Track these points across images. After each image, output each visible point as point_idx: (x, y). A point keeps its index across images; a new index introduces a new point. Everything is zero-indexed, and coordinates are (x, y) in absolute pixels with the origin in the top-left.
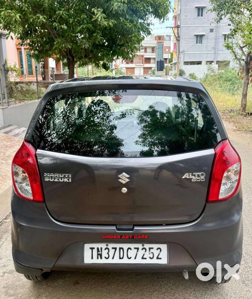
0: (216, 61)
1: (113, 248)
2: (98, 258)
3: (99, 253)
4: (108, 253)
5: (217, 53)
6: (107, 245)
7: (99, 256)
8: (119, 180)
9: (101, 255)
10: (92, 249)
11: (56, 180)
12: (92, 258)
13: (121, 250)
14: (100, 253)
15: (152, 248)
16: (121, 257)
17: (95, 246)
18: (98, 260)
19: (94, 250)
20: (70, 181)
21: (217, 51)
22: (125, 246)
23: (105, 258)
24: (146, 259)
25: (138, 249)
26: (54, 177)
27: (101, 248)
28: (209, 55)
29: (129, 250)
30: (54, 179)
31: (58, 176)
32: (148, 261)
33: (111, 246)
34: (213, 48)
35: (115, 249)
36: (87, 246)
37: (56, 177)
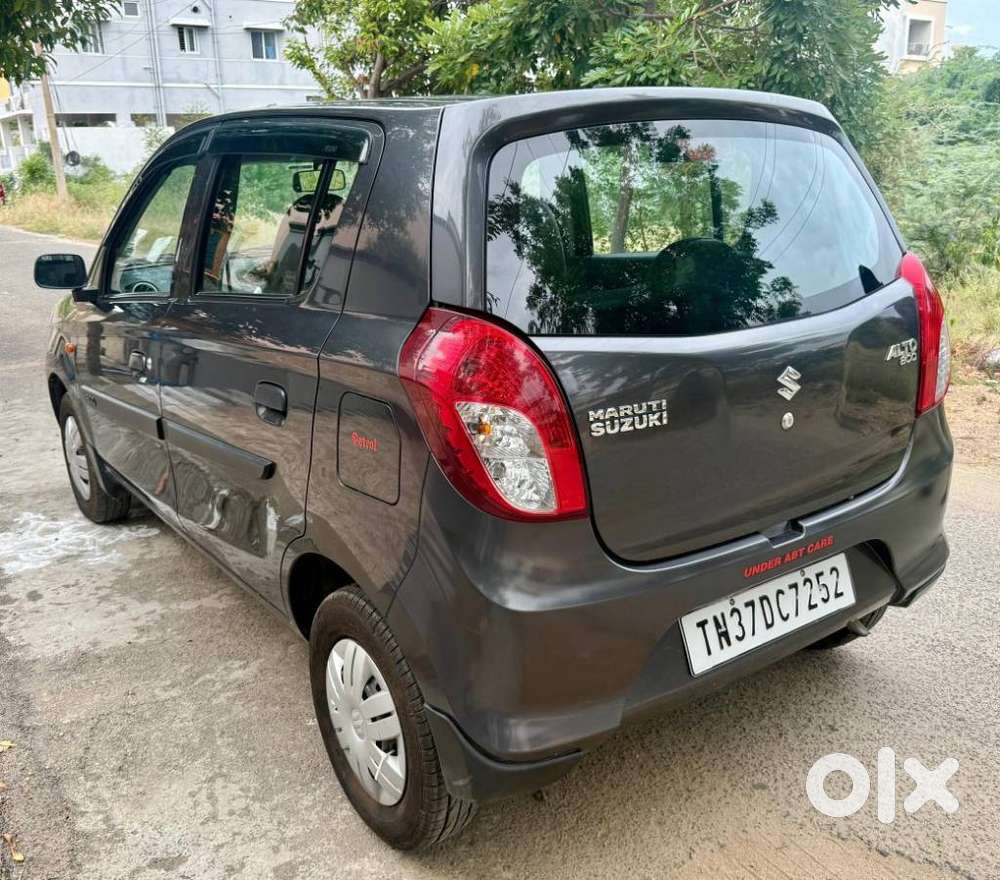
0: (164, 116)
1: (747, 605)
2: (722, 647)
3: (720, 631)
4: (740, 624)
5: (164, 88)
6: (732, 602)
7: (723, 639)
8: (779, 392)
9: (725, 635)
10: (702, 624)
11: (625, 428)
12: (709, 653)
13: (765, 602)
14: (723, 629)
15: (821, 574)
16: (769, 622)
17: (707, 613)
18: (722, 652)
19: (706, 627)
20: (665, 422)
21: (163, 82)
22: (769, 589)
23: (737, 637)
24: (816, 606)
25: (795, 586)
26: (619, 418)
27: (723, 615)
28: (137, 93)
29: (781, 595)
30: (621, 424)
31: (629, 412)
32: (823, 611)
33: (740, 600)
34: (146, 69)
35: (751, 604)
36: (689, 624)
37: (627, 416)
